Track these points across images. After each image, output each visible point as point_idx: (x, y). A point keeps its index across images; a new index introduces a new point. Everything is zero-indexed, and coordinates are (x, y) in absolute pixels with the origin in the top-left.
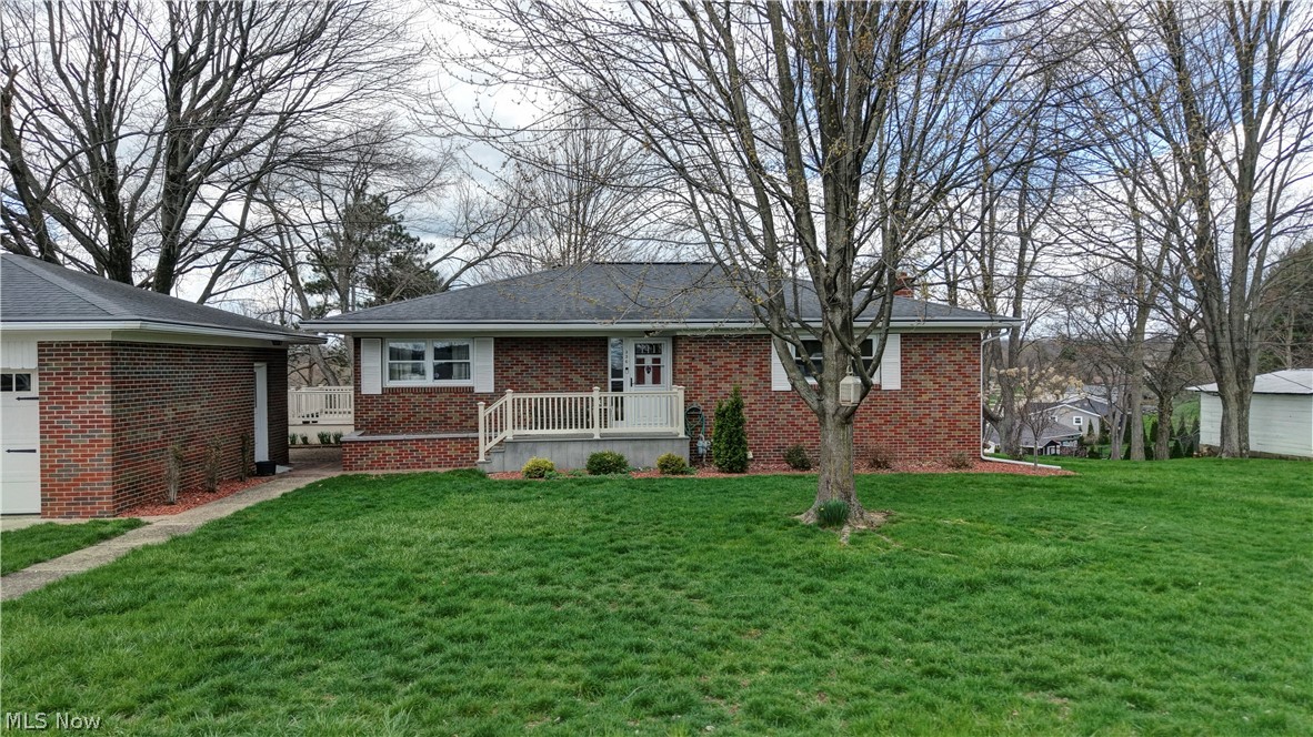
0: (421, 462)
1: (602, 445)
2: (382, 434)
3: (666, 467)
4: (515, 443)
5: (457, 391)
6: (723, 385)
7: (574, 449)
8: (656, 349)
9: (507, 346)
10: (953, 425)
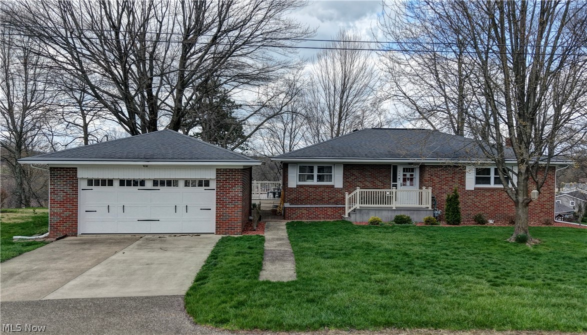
0: (317, 217)
1: (396, 212)
2: (296, 204)
3: (428, 222)
4: (361, 210)
5: (327, 187)
6: (444, 187)
7: (385, 213)
8: (412, 170)
9: (348, 168)
10: (543, 206)
